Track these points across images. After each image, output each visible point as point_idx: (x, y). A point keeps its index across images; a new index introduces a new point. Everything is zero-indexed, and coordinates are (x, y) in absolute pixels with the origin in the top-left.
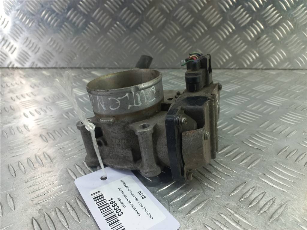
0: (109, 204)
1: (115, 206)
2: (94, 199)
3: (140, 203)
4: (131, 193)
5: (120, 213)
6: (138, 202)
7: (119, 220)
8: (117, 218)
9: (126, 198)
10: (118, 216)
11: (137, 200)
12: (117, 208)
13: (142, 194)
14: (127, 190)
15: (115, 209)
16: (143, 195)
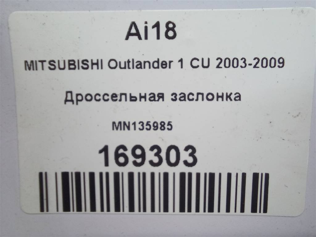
0: (125, 171)
1: (143, 156)
2: (67, 208)
3: (186, 63)
4: (114, 64)
5: (185, 156)
6: (176, 65)
7: (212, 176)
8: (198, 175)
9: (133, 99)
10: (194, 170)
11: (164, 65)
12: (157, 154)
13: (150, 26)
14: (93, 72)
15: (156, 160)
16: (157, 25)
